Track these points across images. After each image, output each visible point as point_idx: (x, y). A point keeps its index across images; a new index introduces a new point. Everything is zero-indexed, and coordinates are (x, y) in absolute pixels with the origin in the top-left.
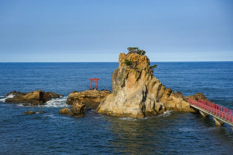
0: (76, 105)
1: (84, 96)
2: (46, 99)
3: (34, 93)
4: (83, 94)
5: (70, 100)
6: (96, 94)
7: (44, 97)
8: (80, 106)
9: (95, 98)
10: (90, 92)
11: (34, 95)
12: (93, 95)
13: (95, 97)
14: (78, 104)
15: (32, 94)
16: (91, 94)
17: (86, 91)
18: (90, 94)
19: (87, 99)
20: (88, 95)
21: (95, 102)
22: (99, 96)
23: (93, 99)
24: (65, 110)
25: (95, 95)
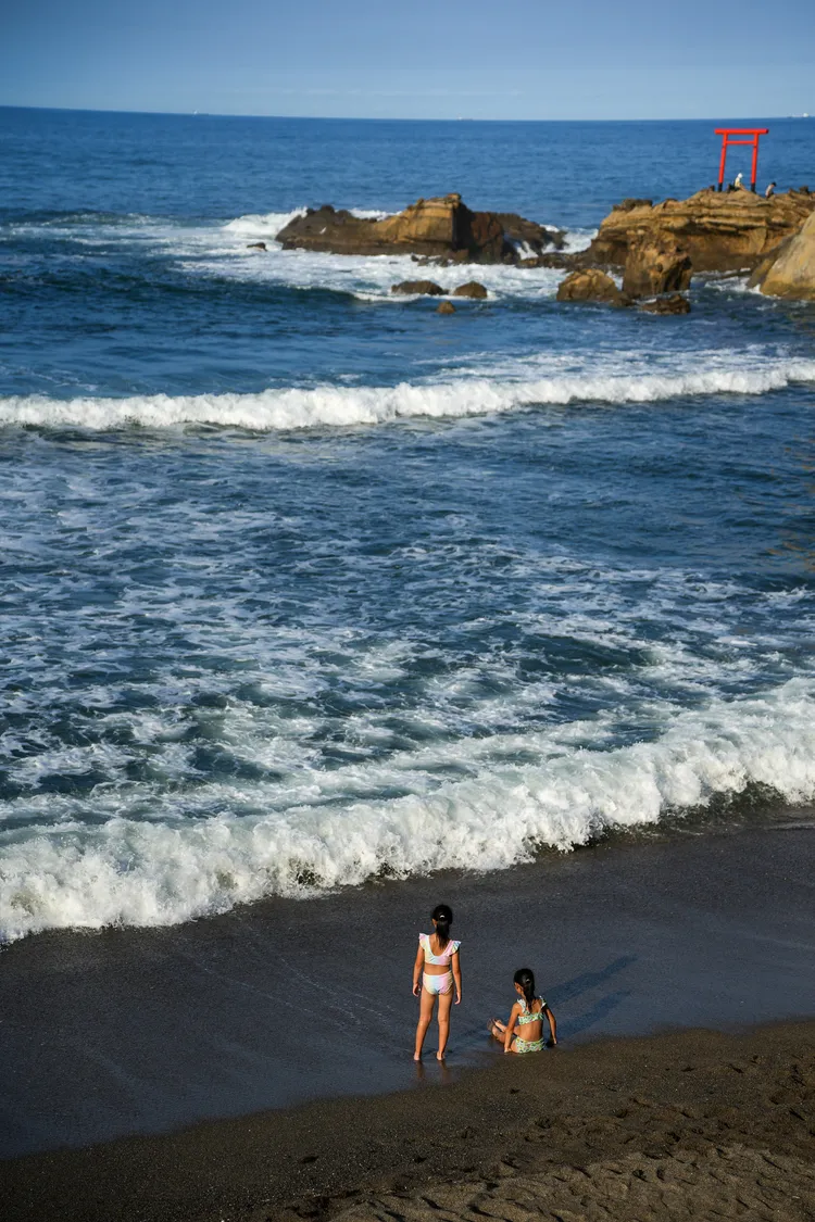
0: (643, 256)
1: (679, 223)
2: (482, 241)
3: (428, 212)
4: (677, 216)
5: (605, 247)
6: (744, 213)
7: (475, 234)
8: (666, 262)
9: (738, 233)
10: (715, 202)
11: (426, 222)
12: (728, 217)
13: (739, 228)
14: (652, 252)
15: (416, 217)
16: (718, 211)
17: (695, 196)
18: (712, 212)
19: (696, 240)
20: (705, 220)
21: (740, 255)
22: (763, 223)
23: (726, 242)
24: (591, 281)
25: (739, 217)
